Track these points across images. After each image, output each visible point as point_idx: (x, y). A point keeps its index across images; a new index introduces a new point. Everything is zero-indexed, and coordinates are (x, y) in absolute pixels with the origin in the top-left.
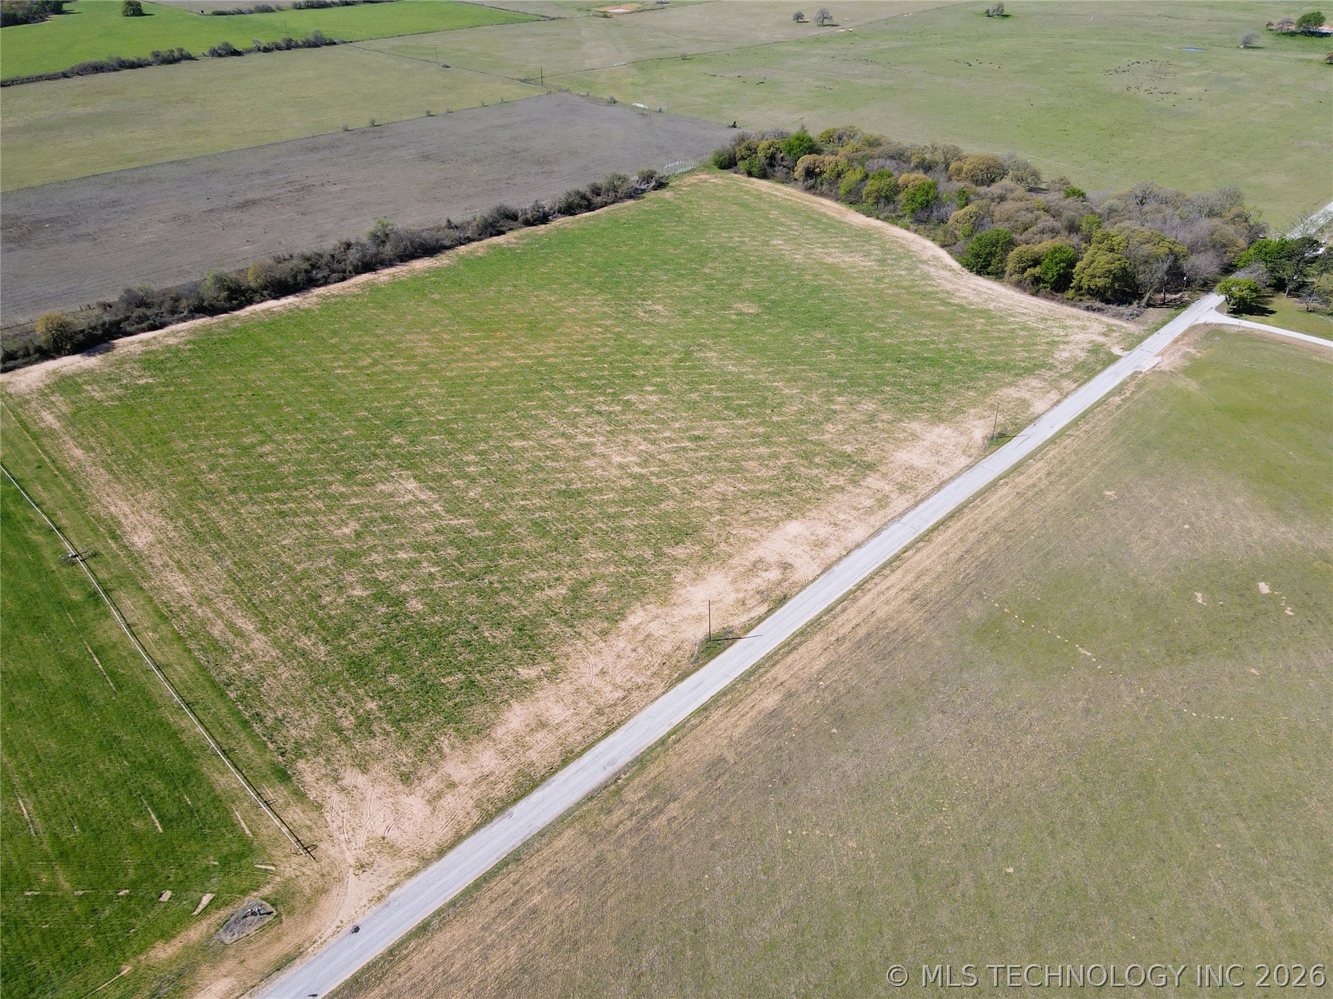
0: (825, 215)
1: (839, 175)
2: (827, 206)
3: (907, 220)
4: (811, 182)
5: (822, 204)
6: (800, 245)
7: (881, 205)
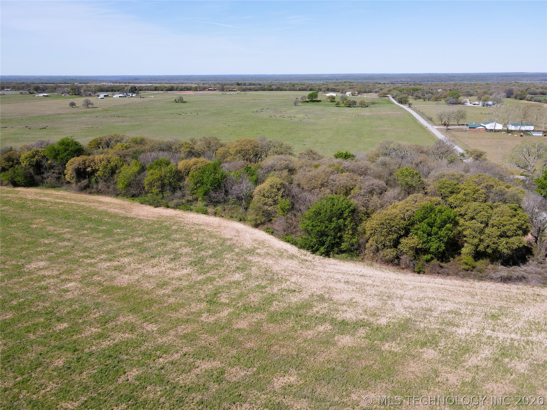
0: (107, 214)
1: (113, 172)
2: (107, 204)
3: (200, 204)
4: (85, 182)
5: (100, 202)
6: (75, 261)
7: (167, 193)
